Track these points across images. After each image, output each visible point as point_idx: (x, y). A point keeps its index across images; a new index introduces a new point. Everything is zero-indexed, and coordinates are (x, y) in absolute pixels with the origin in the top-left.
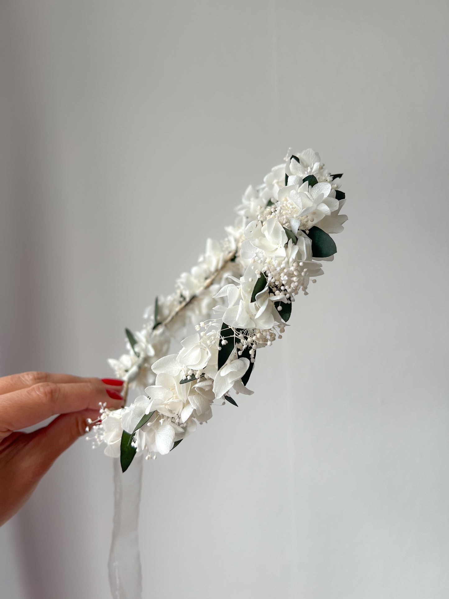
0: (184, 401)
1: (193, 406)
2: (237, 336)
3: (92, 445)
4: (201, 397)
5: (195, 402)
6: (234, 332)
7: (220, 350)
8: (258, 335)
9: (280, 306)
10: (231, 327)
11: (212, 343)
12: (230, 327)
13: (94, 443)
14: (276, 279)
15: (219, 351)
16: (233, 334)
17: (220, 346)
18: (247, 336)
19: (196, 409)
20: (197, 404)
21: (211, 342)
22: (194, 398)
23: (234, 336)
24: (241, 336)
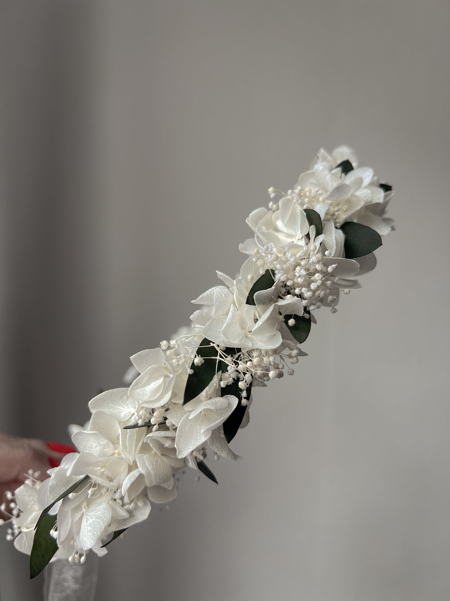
0: (130, 462)
1: (140, 469)
2: (222, 358)
3: (7, 534)
4: (158, 459)
5: (145, 463)
6: (218, 352)
7: (191, 373)
8: (255, 360)
9: (293, 318)
10: (214, 345)
11: (180, 362)
12: (212, 344)
13: (10, 531)
14: (288, 276)
15: (190, 375)
16: (217, 356)
17: (191, 368)
18: (239, 362)
19: (145, 475)
20: (147, 467)
21: (178, 361)
22: (145, 457)
23: (218, 358)
24: (228, 360)
